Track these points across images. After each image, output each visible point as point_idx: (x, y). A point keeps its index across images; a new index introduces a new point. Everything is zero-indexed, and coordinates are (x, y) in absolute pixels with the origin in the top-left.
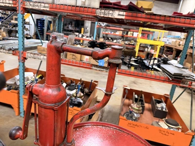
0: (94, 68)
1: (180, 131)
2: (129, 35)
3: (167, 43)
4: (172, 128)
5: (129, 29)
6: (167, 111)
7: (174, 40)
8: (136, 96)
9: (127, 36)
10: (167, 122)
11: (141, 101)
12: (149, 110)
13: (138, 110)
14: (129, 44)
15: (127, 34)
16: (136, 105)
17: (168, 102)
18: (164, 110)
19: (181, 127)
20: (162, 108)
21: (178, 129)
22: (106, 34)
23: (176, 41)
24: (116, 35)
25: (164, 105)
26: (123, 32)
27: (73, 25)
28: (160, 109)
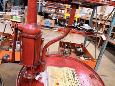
0: (43, 28)
1: (90, 60)
2: (59, 12)
3: (81, 17)
4: (87, 59)
5: (60, 8)
6: (83, 52)
7: (84, 15)
8: (66, 45)
9: (58, 12)
10: (84, 57)
11: (70, 47)
12: (73, 52)
13: (69, 52)
14: (60, 17)
15: (58, 11)
16: (67, 49)
17: (83, 47)
18: (82, 51)
19: (91, 59)
20: (81, 50)
21: (89, 60)
22: (46, 11)
23: (85, 15)
24: (52, 12)
25: (81, 49)
26: (56, 10)
27: (23, 5)
28: (79, 51)
